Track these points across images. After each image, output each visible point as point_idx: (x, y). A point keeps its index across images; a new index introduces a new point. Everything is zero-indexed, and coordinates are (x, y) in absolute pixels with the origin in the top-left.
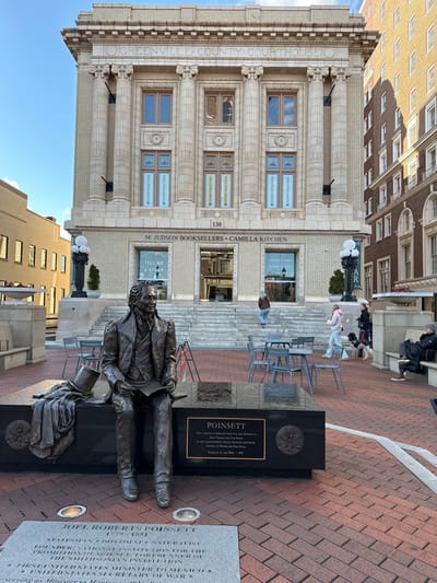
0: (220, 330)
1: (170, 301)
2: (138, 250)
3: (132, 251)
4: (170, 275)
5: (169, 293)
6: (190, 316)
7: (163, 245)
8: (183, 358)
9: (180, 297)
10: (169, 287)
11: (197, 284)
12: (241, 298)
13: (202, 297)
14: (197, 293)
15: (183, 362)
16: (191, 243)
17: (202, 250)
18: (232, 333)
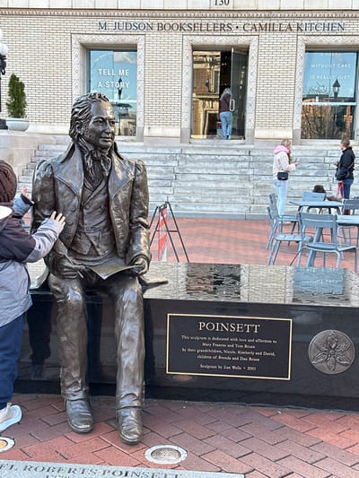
0: (223, 185)
1: (142, 139)
2: (87, 49)
3: (77, 52)
4: (140, 93)
5: (139, 124)
6: (174, 164)
7: (129, 39)
8: (163, 227)
9: (157, 131)
10: (140, 116)
11: (186, 109)
12: (259, 133)
13: (194, 131)
14: (186, 124)
15: (163, 234)
16: (176, 36)
17: (195, 48)
18: (243, 191)
